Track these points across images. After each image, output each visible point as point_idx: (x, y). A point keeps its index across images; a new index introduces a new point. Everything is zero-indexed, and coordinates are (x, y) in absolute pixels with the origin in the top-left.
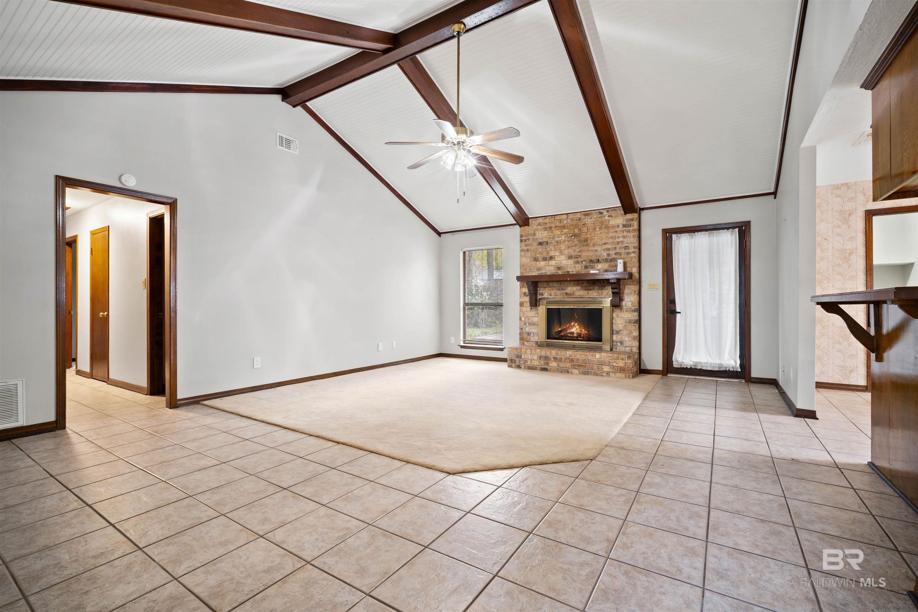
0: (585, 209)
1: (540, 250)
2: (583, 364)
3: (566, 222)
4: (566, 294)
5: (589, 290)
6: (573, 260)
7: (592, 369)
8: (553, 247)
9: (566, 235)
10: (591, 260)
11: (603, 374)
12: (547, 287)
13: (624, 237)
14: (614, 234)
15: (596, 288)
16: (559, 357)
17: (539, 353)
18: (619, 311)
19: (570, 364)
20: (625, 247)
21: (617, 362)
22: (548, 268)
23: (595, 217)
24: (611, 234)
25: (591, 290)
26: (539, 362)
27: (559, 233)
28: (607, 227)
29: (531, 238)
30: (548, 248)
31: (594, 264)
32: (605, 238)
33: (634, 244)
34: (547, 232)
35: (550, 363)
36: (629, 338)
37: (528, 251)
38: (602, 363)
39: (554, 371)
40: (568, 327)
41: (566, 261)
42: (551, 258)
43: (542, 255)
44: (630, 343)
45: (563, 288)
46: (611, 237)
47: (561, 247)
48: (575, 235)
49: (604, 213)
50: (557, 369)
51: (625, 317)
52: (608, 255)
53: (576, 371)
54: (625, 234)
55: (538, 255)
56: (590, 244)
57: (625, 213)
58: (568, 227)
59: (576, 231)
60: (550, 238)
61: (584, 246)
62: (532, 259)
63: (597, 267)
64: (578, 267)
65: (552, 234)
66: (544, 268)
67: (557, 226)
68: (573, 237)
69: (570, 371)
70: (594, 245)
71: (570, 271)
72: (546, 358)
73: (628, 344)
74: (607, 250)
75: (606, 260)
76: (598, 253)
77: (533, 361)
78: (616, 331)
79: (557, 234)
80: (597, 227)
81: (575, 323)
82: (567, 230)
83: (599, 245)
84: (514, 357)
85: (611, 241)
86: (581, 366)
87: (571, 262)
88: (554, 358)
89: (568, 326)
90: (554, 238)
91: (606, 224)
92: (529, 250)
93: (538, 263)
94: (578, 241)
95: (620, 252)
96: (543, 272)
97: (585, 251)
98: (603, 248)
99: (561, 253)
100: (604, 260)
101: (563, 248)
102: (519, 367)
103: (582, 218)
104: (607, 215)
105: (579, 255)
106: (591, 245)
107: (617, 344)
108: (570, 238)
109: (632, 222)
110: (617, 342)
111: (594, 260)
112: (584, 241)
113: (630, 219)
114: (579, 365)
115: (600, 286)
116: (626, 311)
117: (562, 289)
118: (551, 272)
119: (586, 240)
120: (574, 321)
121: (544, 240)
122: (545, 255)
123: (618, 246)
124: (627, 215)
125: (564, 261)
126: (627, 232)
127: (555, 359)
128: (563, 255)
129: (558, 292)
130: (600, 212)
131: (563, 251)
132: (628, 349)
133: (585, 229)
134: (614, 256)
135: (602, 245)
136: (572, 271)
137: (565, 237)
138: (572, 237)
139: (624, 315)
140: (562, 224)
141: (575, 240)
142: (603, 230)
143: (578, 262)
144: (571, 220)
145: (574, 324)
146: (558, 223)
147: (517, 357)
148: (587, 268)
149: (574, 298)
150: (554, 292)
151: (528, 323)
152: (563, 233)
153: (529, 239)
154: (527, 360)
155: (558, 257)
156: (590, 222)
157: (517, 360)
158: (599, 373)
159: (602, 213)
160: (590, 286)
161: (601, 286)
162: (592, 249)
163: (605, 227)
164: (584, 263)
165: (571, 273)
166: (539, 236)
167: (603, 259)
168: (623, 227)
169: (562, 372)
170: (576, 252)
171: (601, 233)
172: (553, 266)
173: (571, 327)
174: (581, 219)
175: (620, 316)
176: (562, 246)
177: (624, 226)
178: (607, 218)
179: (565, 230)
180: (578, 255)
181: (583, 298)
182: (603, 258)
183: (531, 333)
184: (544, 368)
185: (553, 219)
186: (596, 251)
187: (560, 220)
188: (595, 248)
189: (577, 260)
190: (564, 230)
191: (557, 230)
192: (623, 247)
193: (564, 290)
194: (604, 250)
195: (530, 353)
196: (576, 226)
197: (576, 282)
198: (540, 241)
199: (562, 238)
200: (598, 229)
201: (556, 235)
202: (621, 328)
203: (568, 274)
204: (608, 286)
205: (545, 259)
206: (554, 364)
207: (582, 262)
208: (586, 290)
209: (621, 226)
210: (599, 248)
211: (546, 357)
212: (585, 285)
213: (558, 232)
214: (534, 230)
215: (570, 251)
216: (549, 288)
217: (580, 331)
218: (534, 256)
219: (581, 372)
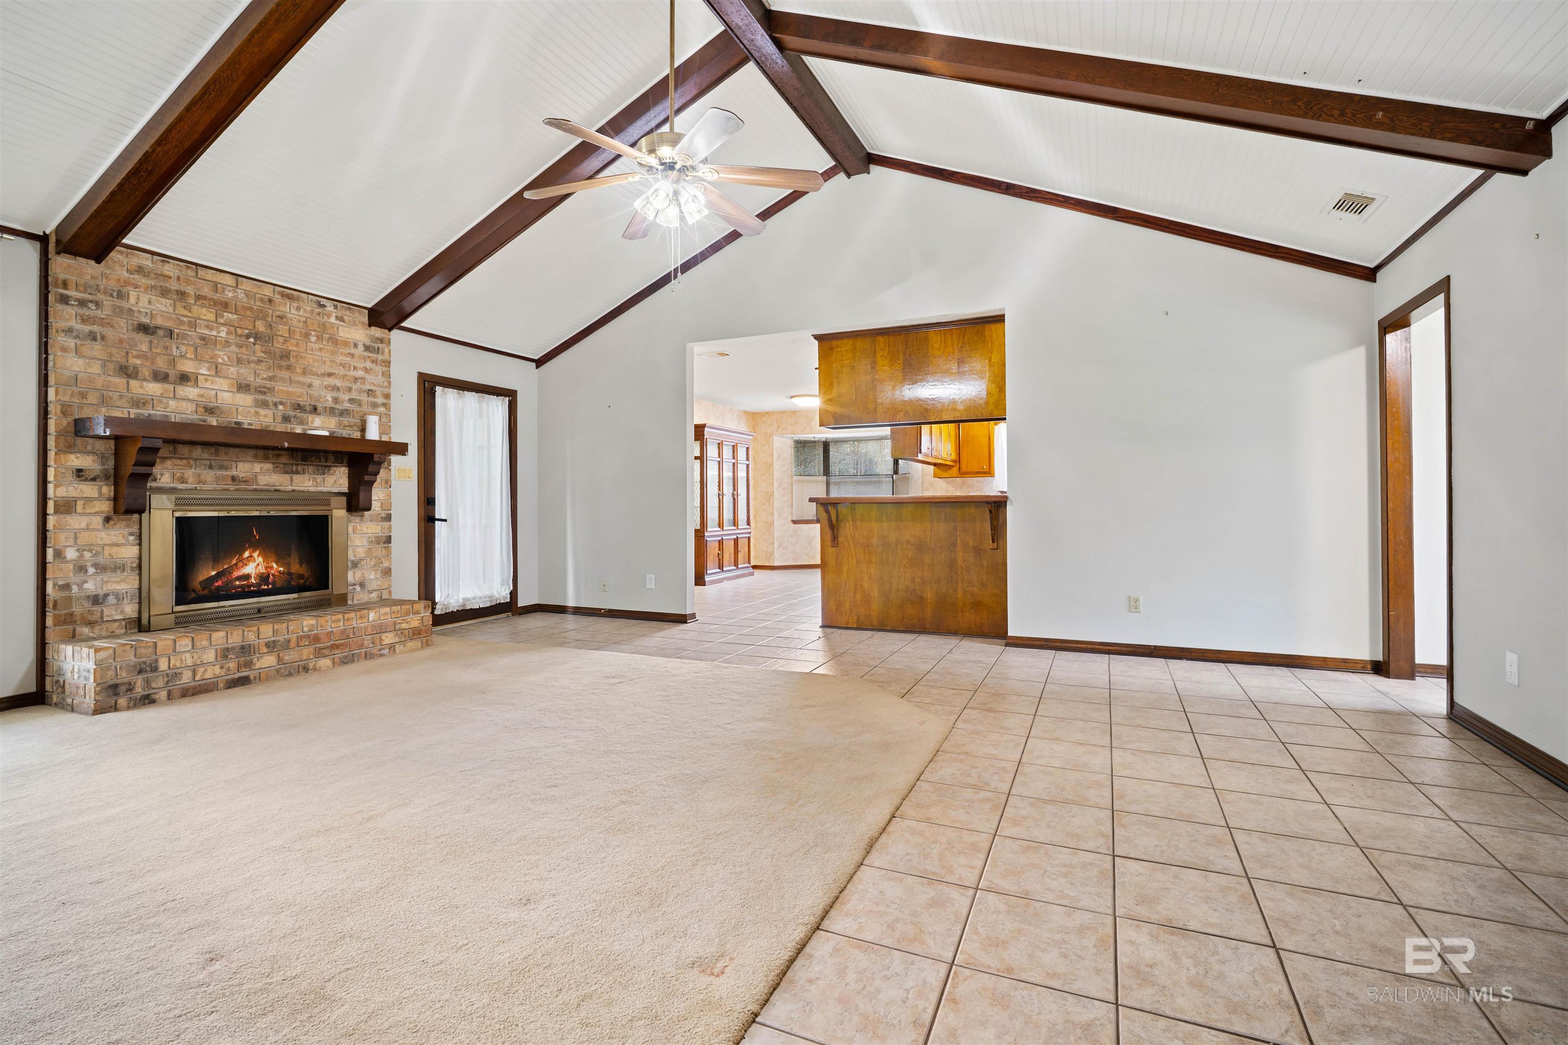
0: (284, 281)
1: (144, 348)
2: (341, 642)
3: (230, 295)
4: (233, 479)
5: (293, 473)
6: (253, 397)
7: (361, 646)
8: (192, 349)
9: (232, 329)
10: (299, 405)
11: (383, 652)
12: (170, 458)
13: (366, 370)
14: (349, 359)
15: (311, 469)
16: (281, 639)
17: (220, 641)
18: (358, 521)
19: (311, 649)
20: (369, 390)
21: (409, 620)
22: (172, 404)
23: (309, 309)
24: (341, 359)
25: (297, 473)
26: (222, 668)
27: (211, 317)
28: (334, 340)
29: (107, 302)
30: (174, 350)
31: (305, 416)
32: (328, 363)
33: (383, 389)
34: (169, 301)
35: (255, 660)
36: (376, 574)
37: (95, 339)
38: (381, 629)
39: (269, 678)
40: (236, 564)
41: (231, 394)
42: (184, 378)
43: (153, 363)
44: (379, 583)
45: (225, 463)
46: (341, 364)
47: (218, 356)
48: (257, 337)
49: (328, 309)
50: (278, 671)
51: (370, 531)
52: (336, 400)
53: (325, 663)
54: (368, 364)
55: (138, 362)
56: (295, 368)
57: (370, 326)
58: (239, 309)
59: (261, 327)
60: (182, 323)
61: (280, 367)
62: (111, 366)
63: (312, 422)
64: (266, 416)
65: (189, 314)
66: (160, 402)
67: (205, 298)
68: (252, 340)
69: (311, 666)
70: (304, 372)
71: (243, 423)
72: (245, 650)
73: (374, 585)
74: (333, 390)
75: (332, 411)
76: (314, 392)
77: (200, 671)
78: (353, 562)
79: (205, 318)
80: (313, 333)
81: (254, 551)
82: (235, 316)
83: (317, 375)
84: (124, 675)
85: (341, 371)
86: (337, 647)
87: (245, 400)
88: (267, 645)
89: (234, 561)
90: (193, 325)
91: (330, 332)
92: (99, 337)
93: (133, 383)
94: (265, 352)
95: (359, 400)
96: (157, 412)
97: (283, 380)
98: (325, 383)
99: (217, 371)
100: (328, 410)
101: (222, 359)
102: (148, 700)
103: (277, 301)
104: (334, 315)
105: (268, 386)
106: (298, 370)
107: (354, 589)
108: (244, 339)
109: (380, 346)
110: (354, 585)
111: (305, 406)
112: (281, 357)
113: (377, 339)
114: (332, 647)
115: (318, 466)
116: (371, 521)
117: (221, 467)
118: (184, 416)
119: (286, 355)
120: (249, 547)
121: (159, 321)
122: (161, 364)
123: (354, 387)
124: (373, 328)
125: (226, 395)
126: (373, 362)
127: (271, 646)
128: (220, 377)
129: (209, 475)
130: (319, 302)
131: (224, 367)
132: (374, 595)
133: (282, 330)
134: (347, 405)
135: (323, 375)
136: (250, 424)
137: (228, 333)
138: (248, 337)
139: (367, 528)
140: (217, 297)
141: (258, 347)
142: (325, 343)
143: (265, 404)
144: (247, 295)
145: (251, 553)
146: (206, 290)
147: (140, 672)
148: (290, 421)
149: (255, 490)
150: (194, 474)
151: (96, 565)
152: (221, 321)
153: (97, 304)
154: (179, 671)
155: (206, 380)
156: (299, 317)
157: (139, 681)
158: (375, 651)
159: (324, 306)
160: (297, 465)
161: (321, 466)
162: (301, 379)
163: (330, 338)
164: (281, 407)
165: (246, 426)
166: (140, 304)
167: (326, 407)
168: (365, 351)
169: (290, 674)
170: (261, 377)
171: (320, 349)
172: (188, 400)
173: (241, 564)
174: (273, 303)
175: (361, 530)
176: (219, 353)
177: (367, 348)
178: (333, 320)
179: (230, 315)
180: (265, 387)
181: (279, 491)
182: (324, 405)
183: (106, 595)
184: (239, 678)
185: (191, 273)
186: (310, 386)
187: (216, 284)
188: (308, 380)
189: (263, 397)
190: (225, 314)
191: (203, 306)
192: (365, 391)
193: (227, 469)
194: (326, 388)
195: (190, 648)
196: (261, 315)
197: (261, 452)
198: (146, 320)
199: (218, 332)
200: (313, 339)
201: (200, 319)
202: (362, 555)
203: (237, 429)
204: (335, 466)
205: (160, 377)
206: (268, 661)
207: (275, 405)
208: (287, 473)
209: (361, 348)
210: (317, 382)
211: (243, 647)
212: (283, 460)
213: (208, 315)
214: (119, 280)
215: (243, 371)
216: (178, 462)
217: (266, 568)
218: (119, 357)
219: (337, 660)
